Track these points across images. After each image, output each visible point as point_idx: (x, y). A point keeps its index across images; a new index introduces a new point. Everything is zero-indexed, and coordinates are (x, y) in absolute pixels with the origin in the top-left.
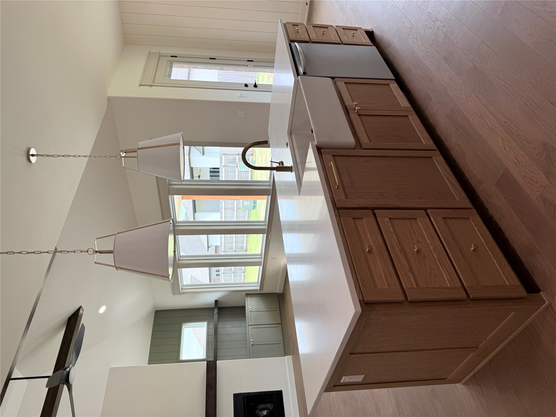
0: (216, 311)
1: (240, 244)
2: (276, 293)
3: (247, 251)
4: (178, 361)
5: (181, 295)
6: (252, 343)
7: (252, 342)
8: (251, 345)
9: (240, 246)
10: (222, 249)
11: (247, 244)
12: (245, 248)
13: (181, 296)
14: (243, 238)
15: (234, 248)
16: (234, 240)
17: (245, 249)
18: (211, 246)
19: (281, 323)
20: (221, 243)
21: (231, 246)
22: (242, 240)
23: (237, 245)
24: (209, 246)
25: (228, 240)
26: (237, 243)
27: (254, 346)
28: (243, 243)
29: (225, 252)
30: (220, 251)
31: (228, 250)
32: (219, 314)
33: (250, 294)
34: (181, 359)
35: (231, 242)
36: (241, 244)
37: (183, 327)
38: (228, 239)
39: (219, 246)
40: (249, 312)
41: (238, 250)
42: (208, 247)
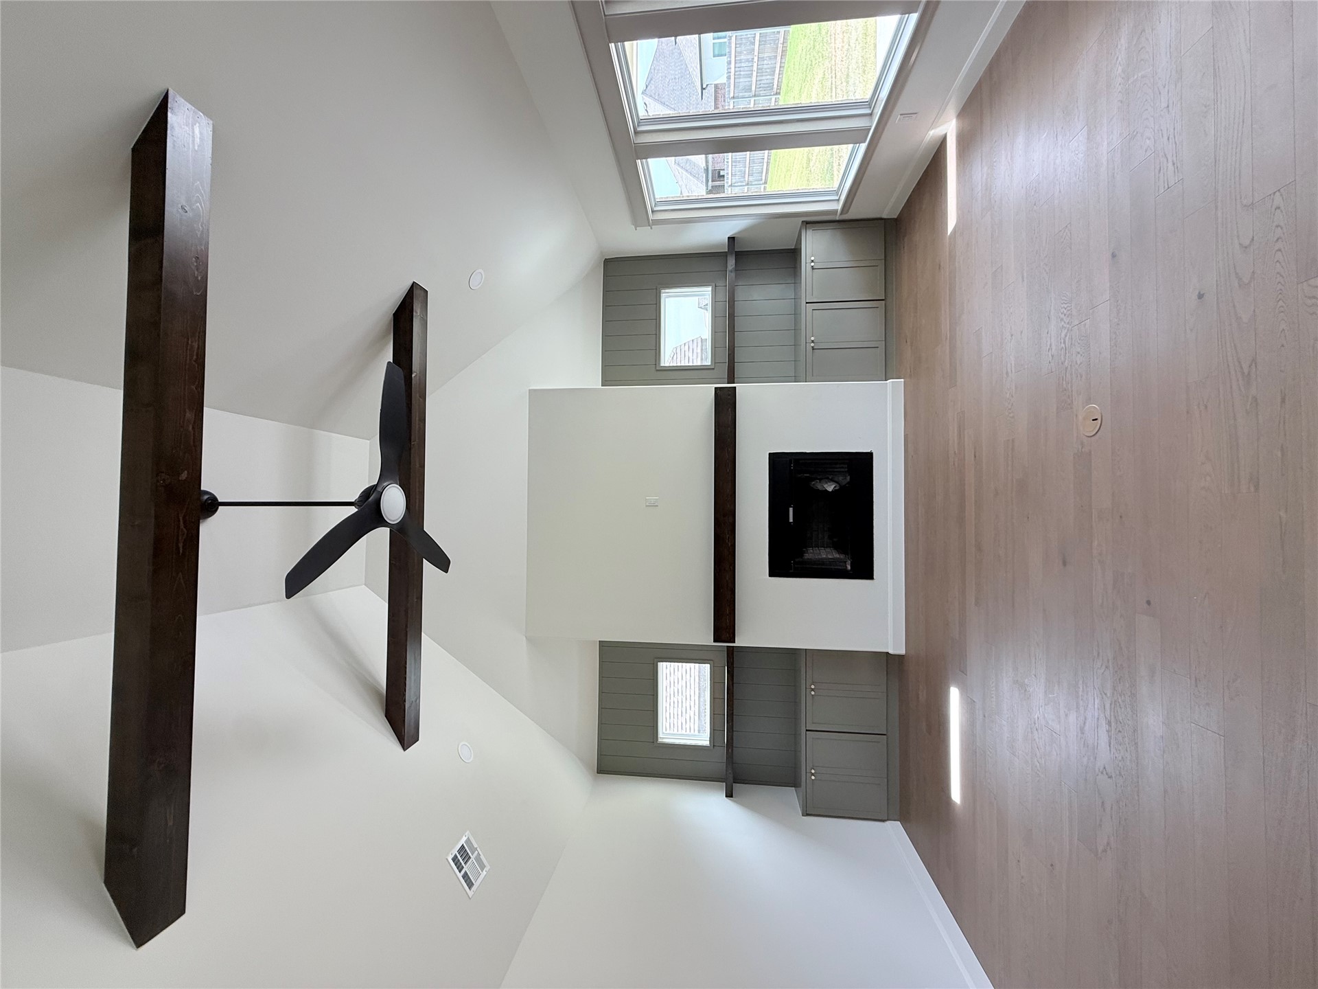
0: (731, 262)
1: (766, 76)
2: (881, 219)
3: (779, 94)
4: (657, 368)
5: (653, 227)
6: (812, 345)
7: (813, 342)
8: (810, 349)
9: (765, 82)
10: (729, 91)
11: (780, 76)
12: (775, 86)
13: (651, 228)
14: (774, 62)
15: (753, 88)
16: (755, 68)
17: (775, 90)
18: (707, 85)
19: (884, 298)
20: (729, 78)
21: (747, 83)
22: (772, 66)
23: (760, 80)
24: (704, 87)
25: (742, 69)
26: (760, 76)
27: (815, 350)
28: (774, 75)
29: (736, 98)
30: (726, 96)
31: (741, 94)
32: (737, 269)
33: (813, 222)
34: (662, 365)
35: (749, 73)
36: (768, 77)
37: (663, 295)
38: (743, 65)
39: (725, 84)
40: (809, 269)
41: (761, 92)
42: (703, 89)
